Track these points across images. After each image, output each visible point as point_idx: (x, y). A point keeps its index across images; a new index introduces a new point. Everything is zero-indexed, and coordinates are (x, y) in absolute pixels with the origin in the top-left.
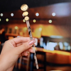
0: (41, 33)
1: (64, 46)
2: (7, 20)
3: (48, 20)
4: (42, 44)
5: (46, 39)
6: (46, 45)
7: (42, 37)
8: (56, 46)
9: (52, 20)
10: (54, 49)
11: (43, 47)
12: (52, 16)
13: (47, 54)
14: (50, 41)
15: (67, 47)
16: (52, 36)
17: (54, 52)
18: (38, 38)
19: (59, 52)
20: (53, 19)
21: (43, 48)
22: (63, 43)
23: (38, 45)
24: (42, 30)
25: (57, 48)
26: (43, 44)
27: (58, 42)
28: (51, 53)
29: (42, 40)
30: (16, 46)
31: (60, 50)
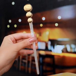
0: (49, 37)
1: (71, 48)
2: (15, 26)
5: (54, 42)
6: (54, 48)
7: (50, 40)
8: (64, 49)
10: (61, 52)
13: (56, 57)
14: (58, 44)
15: (75, 49)
16: (59, 39)
17: (62, 54)
18: (45, 42)
21: (51, 51)
22: (70, 45)
24: (49, 34)
25: (65, 51)
26: (51, 47)
27: (65, 45)
28: (59, 56)
29: (49, 43)
30: (16, 42)
31: (67, 52)
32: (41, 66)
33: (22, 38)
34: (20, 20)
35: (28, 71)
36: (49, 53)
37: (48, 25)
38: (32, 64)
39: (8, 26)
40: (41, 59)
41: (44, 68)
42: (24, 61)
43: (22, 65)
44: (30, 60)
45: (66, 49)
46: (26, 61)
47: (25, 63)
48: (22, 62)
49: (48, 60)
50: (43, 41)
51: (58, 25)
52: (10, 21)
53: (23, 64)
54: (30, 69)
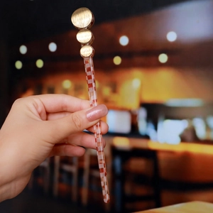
0: (140, 95)
1: (208, 128)
2: (40, 64)
3: (157, 55)
4: (143, 126)
5: (155, 112)
6: (156, 128)
7: (144, 105)
8: (186, 130)
9: (168, 55)
10: (179, 140)
11: (147, 134)
12: (167, 41)
13: (162, 156)
14: (168, 117)
16: (172, 101)
17: (180, 148)
18: (130, 111)
20: (171, 50)
21: (147, 137)
22: (205, 119)
23: (134, 132)
24: (142, 86)
26: (147, 126)
27: (190, 118)
28: (171, 152)
29: (142, 114)
32: (118, 184)
35: (79, 197)
36: (141, 143)
37: (138, 60)
38: (91, 177)
39: (19, 65)
40: (118, 162)
41: (128, 189)
42: (67, 168)
43: (60, 180)
44: (86, 164)
46: (74, 169)
47: (70, 174)
48: (61, 171)
49: (138, 164)
50: (122, 109)
52: (23, 50)
53: (65, 177)
54: (85, 192)
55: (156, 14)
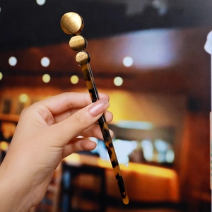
1: (155, 151)
3: (113, 78)
8: (135, 151)
9: (123, 78)
10: (127, 160)
11: (98, 153)
14: (118, 137)
15: (165, 153)
19: (142, 169)
20: (127, 74)
21: (97, 155)
22: (153, 142)
25: (138, 157)
27: (139, 140)
31: (143, 161)
32: (66, 198)
33: (71, 107)
34: (13, 61)
36: (91, 161)
41: (75, 204)
45: (141, 152)
51: (124, 83)
55: (115, 39)
